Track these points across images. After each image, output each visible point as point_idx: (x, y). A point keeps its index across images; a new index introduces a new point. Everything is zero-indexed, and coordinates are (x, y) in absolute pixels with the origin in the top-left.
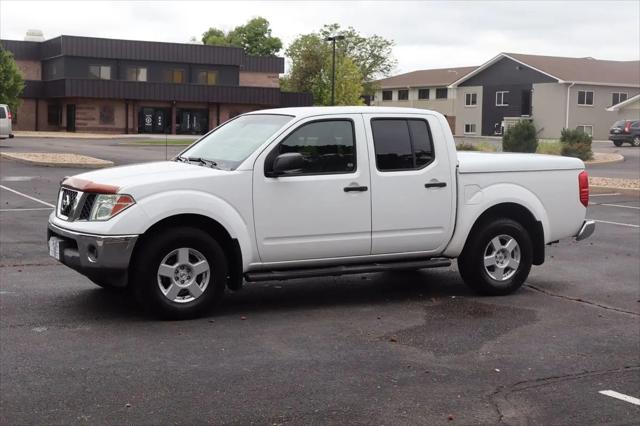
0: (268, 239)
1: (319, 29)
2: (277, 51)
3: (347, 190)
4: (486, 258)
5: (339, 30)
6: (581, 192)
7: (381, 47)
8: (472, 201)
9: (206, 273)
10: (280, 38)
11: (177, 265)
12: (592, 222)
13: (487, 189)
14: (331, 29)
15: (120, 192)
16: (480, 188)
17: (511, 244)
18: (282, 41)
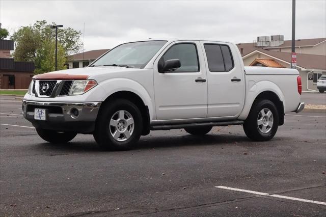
0: (161, 107)
1: (34, 23)
2: (6, 37)
3: (197, 81)
4: (258, 120)
5: (46, 24)
6: (299, 87)
7: (73, 35)
8: (252, 89)
9: (132, 125)
10: (7, 29)
11: (119, 120)
12: (303, 103)
13: (258, 83)
14: (41, 24)
15: (89, 78)
16: (255, 82)
17: (269, 113)
18: (9, 31)
